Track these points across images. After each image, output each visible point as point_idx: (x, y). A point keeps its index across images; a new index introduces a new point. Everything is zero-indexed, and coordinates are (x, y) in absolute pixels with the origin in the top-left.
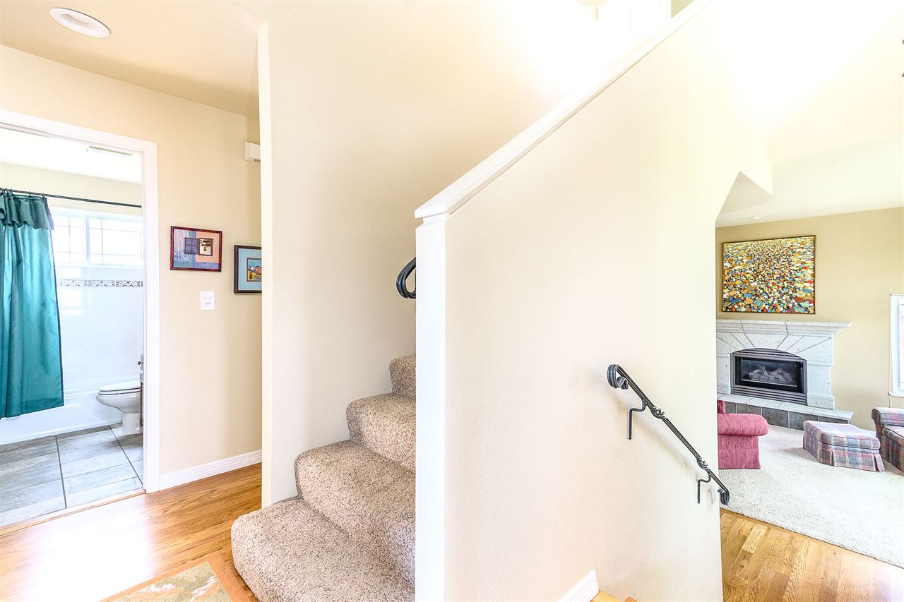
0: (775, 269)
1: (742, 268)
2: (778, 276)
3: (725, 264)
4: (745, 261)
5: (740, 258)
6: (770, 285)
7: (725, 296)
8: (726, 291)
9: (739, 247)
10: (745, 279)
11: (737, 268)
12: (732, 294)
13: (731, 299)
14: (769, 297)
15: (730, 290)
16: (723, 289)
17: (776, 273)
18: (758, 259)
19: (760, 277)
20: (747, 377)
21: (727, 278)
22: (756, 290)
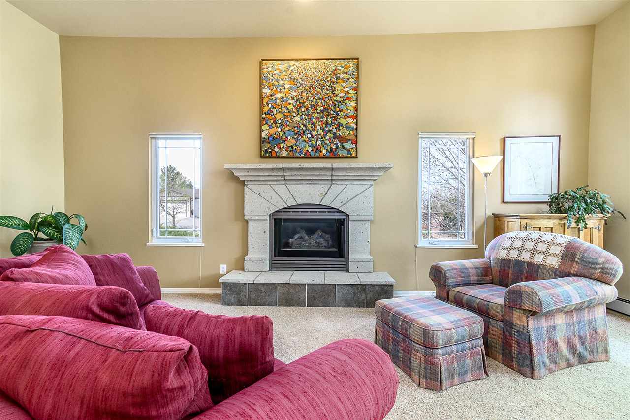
0: (319, 99)
1: (284, 96)
2: (322, 108)
3: (264, 90)
4: (287, 86)
5: (281, 82)
6: (314, 120)
7: (264, 135)
8: (265, 127)
9: (280, 67)
10: (286, 111)
11: (278, 95)
12: (272, 131)
13: (271, 139)
14: (312, 137)
15: (270, 127)
16: (262, 125)
17: (320, 104)
18: (301, 85)
19: (303, 110)
20: (287, 245)
21: (266, 109)
22: (299, 127)
